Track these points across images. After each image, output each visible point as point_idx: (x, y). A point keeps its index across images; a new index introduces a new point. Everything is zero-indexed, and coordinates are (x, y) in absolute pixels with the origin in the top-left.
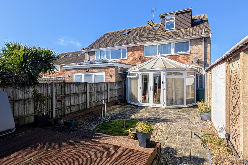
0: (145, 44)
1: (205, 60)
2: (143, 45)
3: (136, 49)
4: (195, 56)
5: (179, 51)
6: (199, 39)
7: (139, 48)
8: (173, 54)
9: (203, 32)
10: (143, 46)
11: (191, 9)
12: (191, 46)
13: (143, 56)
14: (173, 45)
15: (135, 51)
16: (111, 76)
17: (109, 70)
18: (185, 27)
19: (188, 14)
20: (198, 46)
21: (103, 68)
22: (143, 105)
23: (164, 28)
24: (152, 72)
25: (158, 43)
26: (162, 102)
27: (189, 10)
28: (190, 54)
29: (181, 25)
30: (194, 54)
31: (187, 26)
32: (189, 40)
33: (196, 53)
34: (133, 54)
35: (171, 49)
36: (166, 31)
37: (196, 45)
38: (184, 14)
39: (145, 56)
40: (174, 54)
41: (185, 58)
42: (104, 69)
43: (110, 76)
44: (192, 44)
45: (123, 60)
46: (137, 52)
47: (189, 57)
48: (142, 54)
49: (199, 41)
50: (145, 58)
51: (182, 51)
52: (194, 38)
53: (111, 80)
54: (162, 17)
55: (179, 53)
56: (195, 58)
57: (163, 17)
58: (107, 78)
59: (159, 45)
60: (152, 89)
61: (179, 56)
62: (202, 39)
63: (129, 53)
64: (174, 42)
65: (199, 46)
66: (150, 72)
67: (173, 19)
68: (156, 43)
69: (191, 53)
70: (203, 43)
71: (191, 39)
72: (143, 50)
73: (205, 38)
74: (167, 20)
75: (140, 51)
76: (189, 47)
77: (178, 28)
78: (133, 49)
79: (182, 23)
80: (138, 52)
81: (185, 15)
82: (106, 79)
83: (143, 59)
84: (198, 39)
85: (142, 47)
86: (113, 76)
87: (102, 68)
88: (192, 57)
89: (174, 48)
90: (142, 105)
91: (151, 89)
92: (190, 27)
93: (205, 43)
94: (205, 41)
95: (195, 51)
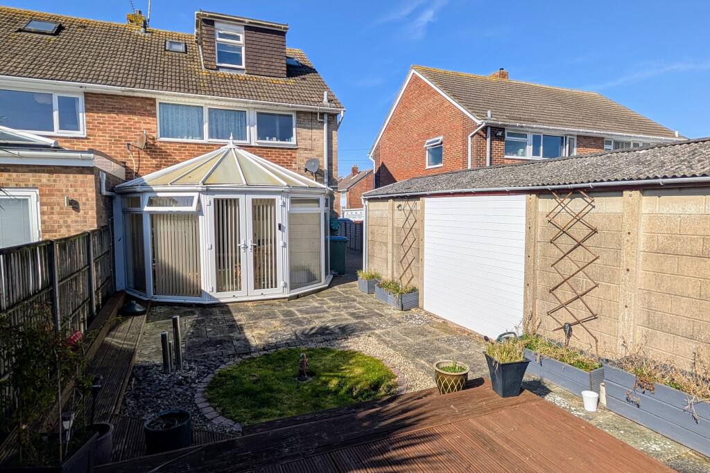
0: (162, 97)
1: (328, 168)
2: (153, 96)
3: (125, 105)
4: (306, 155)
5: (267, 138)
6: (316, 113)
7: (139, 104)
8: (253, 144)
9: (325, 100)
10: (154, 100)
11: (287, 29)
12: (300, 130)
13: (154, 135)
14: (252, 117)
15: (120, 111)
16: (74, 205)
17: (62, 181)
18: (271, 71)
19: (278, 39)
20: (314, 130)
21: (26, 169)
22: (222, 301)
23: (212, 56)
24: (250, 197)
25: (208, 102)
26: (281, 283)
27: (281, 28)
28: (296, 149)
29: (260, 62)
30: (306, 149)
31: (275, 71)
32: (293, 111)
33: (309, 147)
34: (113, 124)
35: (248, 127)
36: (218, 68)
37: (309, 129)
38: (268, 36)
39: (161, 137)
40: (257, 145)
41: (285, 158)
42: (30, 174)
43: (70, 204)
44: (299, 125)
45: (67, 138)
46: (131, 117)
47: (294, 158)
48: (150, 127)
49: (316, 119)
50: (164, 142)
51: (275, 139)
52: (306, 110)
53: (76, 222)
54: (205, 21)
55: (267, 142)
56: (307, 161)
57: (209, 22)
58: (52, 213)
59: (209, 108)
60: (250, 247)
61: (269, 151)
62: (322, 114)
63: (96, 115)
64: (255, 108)
65: (316, 133)
66: (241, 197)
67: (237, 38)
68: (204, 101)
69: (299, 147)
70: (325, 125)
71: (298, 109)
72: (154, 115)
73: (329, 115)
74: (221, 36)
75: (141, 115)
76: (294, 129)
77: (253, 68)
78: (110, 102)
79: (263, 59)
80: (136, 118)
81: (272, 38)
82: (46, 218)
83: (153, 145)
84: (314, 114)
85: (148, 102)
86: (85, 204)
87: (20, 169)
88: (301, 158)
89: (256, 126)
90: (217, 299)
91: (246, 247)
92: (282, 75)
93: (328, 128)
94: (329, 123)
95: (307, 144)
